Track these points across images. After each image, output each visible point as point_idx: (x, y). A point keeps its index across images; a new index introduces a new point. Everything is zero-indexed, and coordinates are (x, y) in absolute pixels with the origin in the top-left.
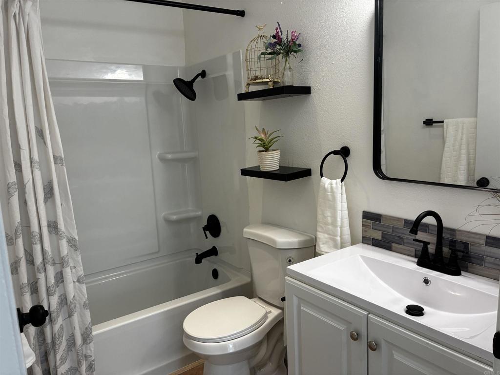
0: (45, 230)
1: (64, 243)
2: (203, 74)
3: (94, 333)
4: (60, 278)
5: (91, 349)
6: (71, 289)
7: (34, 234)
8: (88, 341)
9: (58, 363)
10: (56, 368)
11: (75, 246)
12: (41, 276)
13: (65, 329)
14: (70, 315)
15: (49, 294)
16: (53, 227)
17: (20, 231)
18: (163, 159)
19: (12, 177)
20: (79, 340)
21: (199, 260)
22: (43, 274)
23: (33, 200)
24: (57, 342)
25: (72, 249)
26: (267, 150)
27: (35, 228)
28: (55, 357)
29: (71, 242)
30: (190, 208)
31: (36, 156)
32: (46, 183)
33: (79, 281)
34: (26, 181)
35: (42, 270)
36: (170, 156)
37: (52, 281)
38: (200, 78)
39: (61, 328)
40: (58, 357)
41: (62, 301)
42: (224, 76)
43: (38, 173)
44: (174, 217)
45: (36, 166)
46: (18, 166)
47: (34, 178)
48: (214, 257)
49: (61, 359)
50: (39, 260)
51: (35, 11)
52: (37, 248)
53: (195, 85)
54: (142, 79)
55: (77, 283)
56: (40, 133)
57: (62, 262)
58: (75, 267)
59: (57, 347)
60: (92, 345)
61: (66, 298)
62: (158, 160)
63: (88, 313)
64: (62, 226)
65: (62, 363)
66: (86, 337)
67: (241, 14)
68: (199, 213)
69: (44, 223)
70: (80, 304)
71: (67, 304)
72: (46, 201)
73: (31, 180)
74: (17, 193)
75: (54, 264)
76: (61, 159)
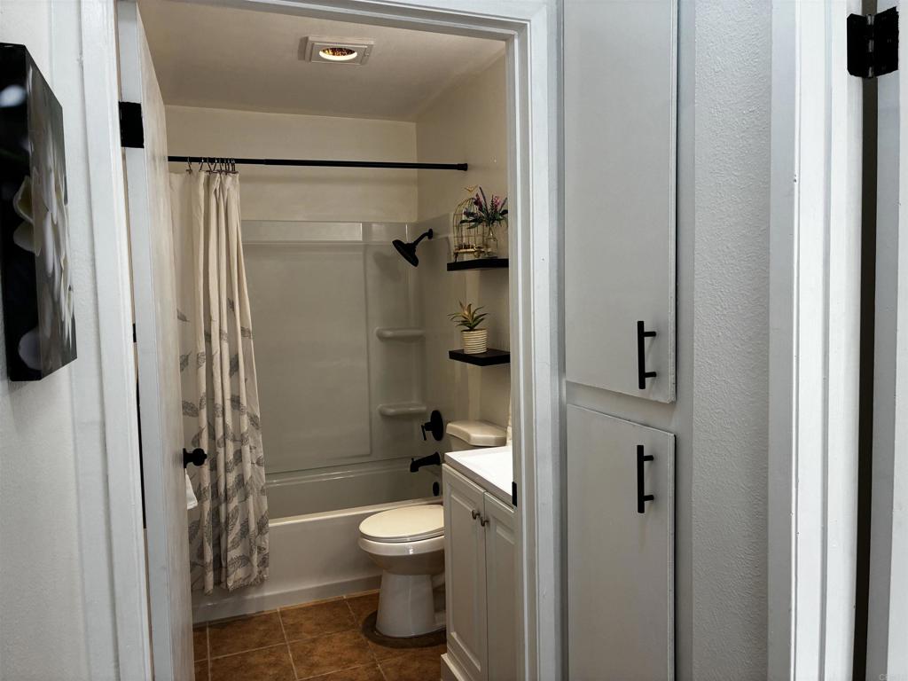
0: (228, 404)
1: (245, 420)
2: (430, 234)
3: (270, 525)
4: (239, 456)
5: (266, 541)
6: (248, 468)
7: (218, 406)
8: (264, 531)
9: (229, 546)
10: (226, 551)
11: (257, 424)
12: (221, 451)
13: (240, 512)
14: (246, 497)
15: (227, 470)
16: (236, 401)
17: (204, 402)
18: (382, 338)
19: (202, 348)
20: (253, 526)
21: (415, 467)
22: (223, 449)
23: (219, 371)
24: (231, 523)
25: (254, 428)
26: (472, 329)
27: (219, 401)
28: (227, 538)
29: (253, 419)
30: (413, 402)
31: (225, 328)
32: (233, 356)
33: (258, 463)
34: (214, 352)
35: (222, 445)
36: (389, 333)
37: (231, 457)
38: (426, 239)
39: (236, 509)
40: (230, 539)
41: (239, 481)
42: (447, 238)
43: (225, 345)
44: (391, 411)
45: (225, 337)
46: (208, 336)
47: (221, 349)
48: (435, 465)
49: (233, 542)
50: (220, 433)
51: (235, 186)
52: (219, 421)
53: (418, 247)
54: (361, 239)
55: (256, 466)
56: (231, 305)
57: (240, 439)
58: (255, 448)
59: (230, 527)
60: (267, 536)
61: (243, 479)
62: (377, 339)
63: (265, 499)
64: (244, 401)
65: (234, 547)
66: (262, 526)
67: (463, 167)
68: (424, 408)
69: (228, 397)
70: (257, 489)
71: (243, 485)
72: (231, 374)
73: (219, 352)
74: (205, 364)
75: (234, 440)
76: (249, 332)
